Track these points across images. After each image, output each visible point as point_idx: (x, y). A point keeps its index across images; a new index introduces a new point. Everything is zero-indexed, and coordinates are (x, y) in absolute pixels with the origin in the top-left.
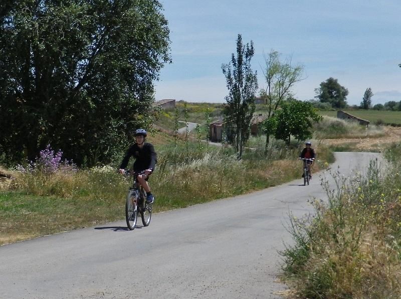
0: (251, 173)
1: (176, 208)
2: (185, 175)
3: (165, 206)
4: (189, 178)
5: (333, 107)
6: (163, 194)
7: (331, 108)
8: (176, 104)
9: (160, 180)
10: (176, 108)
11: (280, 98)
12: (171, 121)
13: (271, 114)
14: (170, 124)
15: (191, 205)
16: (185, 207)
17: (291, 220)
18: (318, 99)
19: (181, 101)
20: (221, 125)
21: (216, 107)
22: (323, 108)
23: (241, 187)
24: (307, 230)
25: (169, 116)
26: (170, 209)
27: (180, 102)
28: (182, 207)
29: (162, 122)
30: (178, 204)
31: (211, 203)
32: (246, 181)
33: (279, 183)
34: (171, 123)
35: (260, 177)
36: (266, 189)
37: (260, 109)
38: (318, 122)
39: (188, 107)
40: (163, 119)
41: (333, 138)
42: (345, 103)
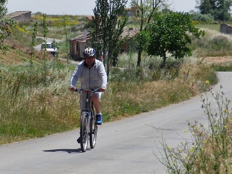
0: (120, 96)
1: (32, 137)
2: (42, 99)
3: (19, 135)
4: (47, 102)
5: (215, 19)
6: (16, 122)
7: (213, 21)
8: (32, 16)
9: (13, 105)
10: (32, 21)
11: (154, 9)
12: (25, 36)
13: (143, 28)
14: (25, 40)
15: (49, 134)
16: (43, 137)
17: (164, 150)
18: (198, 10)
19: (38, 14)
20: (85, 41)
21: (80, 20)
22: (203, 21)
23: (108, 113)
24: (183, 161)
25: (23, 31)
26: (24, 139)
27: (36, 14)
28: (38, 137)
29: (15, 37)
30: (34, 133)
31: (72, 131)
32: (114, 106)
33: (153, 108)
34: (26, 38)
35: (130, 102)
36: (138, 115)
37: (131, 23)
38: (198, 38)
39: (47, 20)
40: (16, 34)
41: (215, 56)
42: (229, 14)
